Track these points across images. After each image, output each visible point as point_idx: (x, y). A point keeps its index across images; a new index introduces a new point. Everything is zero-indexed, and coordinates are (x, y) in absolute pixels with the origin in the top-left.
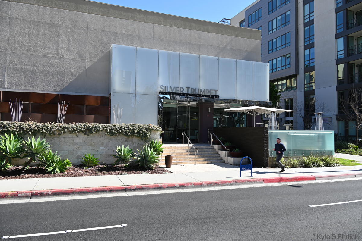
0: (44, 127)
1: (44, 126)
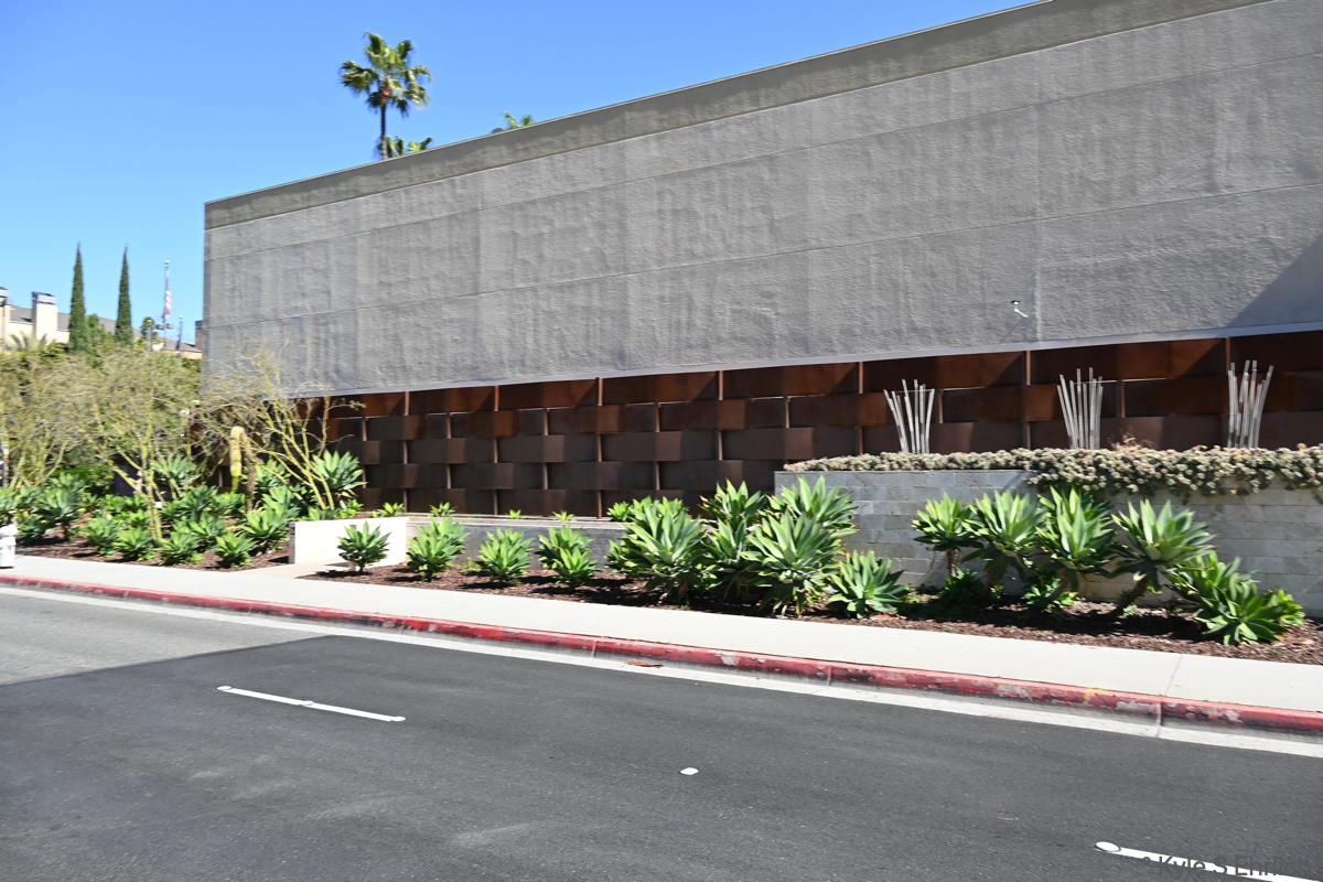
0: (1182, 467)
1: (1182, 461)
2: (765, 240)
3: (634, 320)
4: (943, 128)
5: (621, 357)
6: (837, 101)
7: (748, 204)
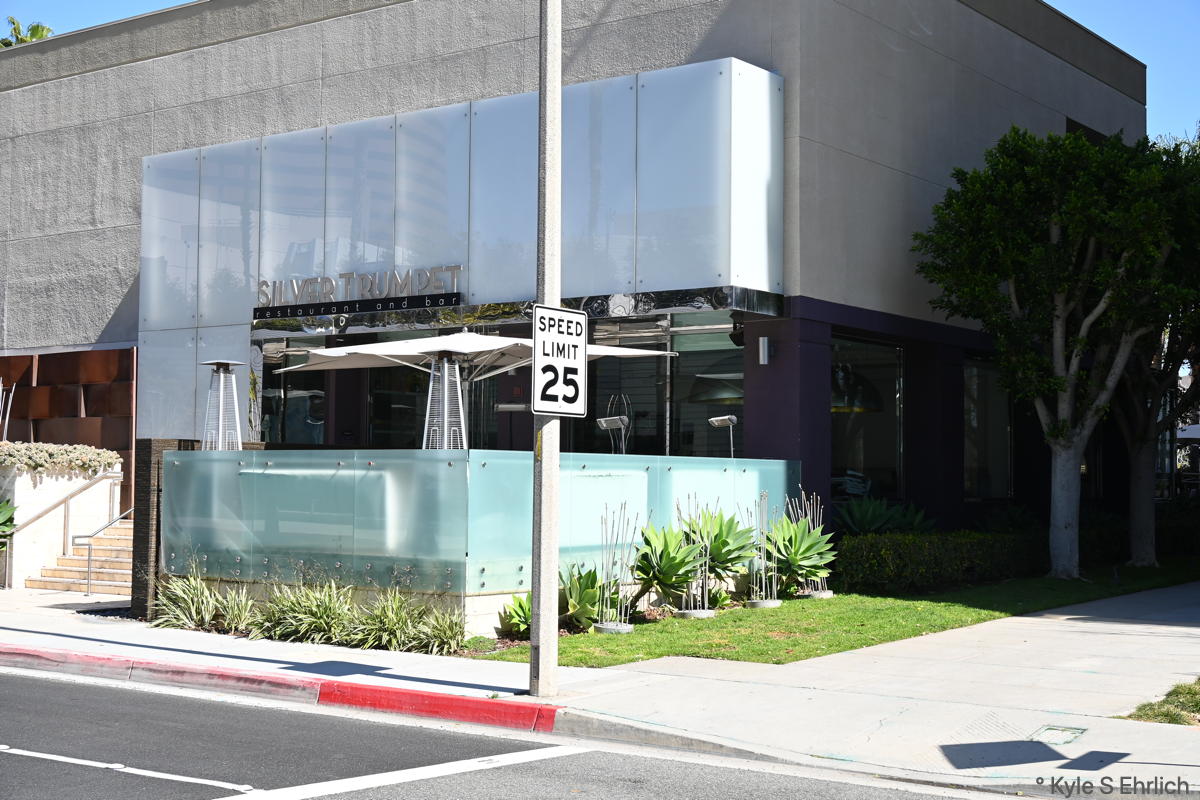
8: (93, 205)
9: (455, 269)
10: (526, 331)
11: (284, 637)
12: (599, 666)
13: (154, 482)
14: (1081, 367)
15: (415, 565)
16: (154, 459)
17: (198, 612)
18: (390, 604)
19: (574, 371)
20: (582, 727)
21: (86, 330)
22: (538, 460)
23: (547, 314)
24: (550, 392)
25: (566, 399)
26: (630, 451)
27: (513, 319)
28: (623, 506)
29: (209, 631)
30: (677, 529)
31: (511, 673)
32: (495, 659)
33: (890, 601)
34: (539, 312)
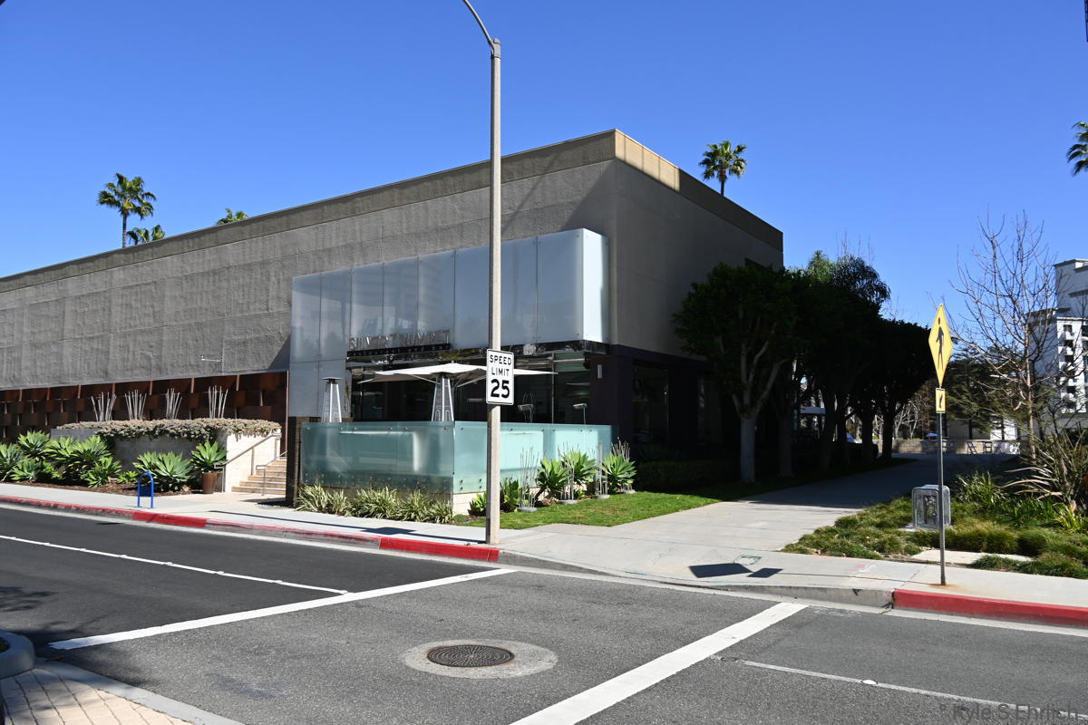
2: (152, 321)
3: (111, 355)
4: (203, 274)
5: (106, 373)
6: (175, 258)
7: (148, 304)
8: (267, 301)
9: (447, 332)
10: (484, 363)
11: (362, 516)
12: (520, 528)
13: (297, 438)
14: (755, 378)
15: (428, 478)
16: (297, 427)
17: (319, 503)
18: (416, 498)
19: (507, 382)
20: (511, 559)
21: (263, 362)
22: (489, 426)
23: (494, 354)
24: (495, 392)
25: (503, 396)
26: (534, 422)
27: (476, 355)
28: (531, 449)
29: (324, 513)
30: (558, 459)
31: (477, 533)
32: (467, 525)
33: (663, 494)
34: (489, 353)
